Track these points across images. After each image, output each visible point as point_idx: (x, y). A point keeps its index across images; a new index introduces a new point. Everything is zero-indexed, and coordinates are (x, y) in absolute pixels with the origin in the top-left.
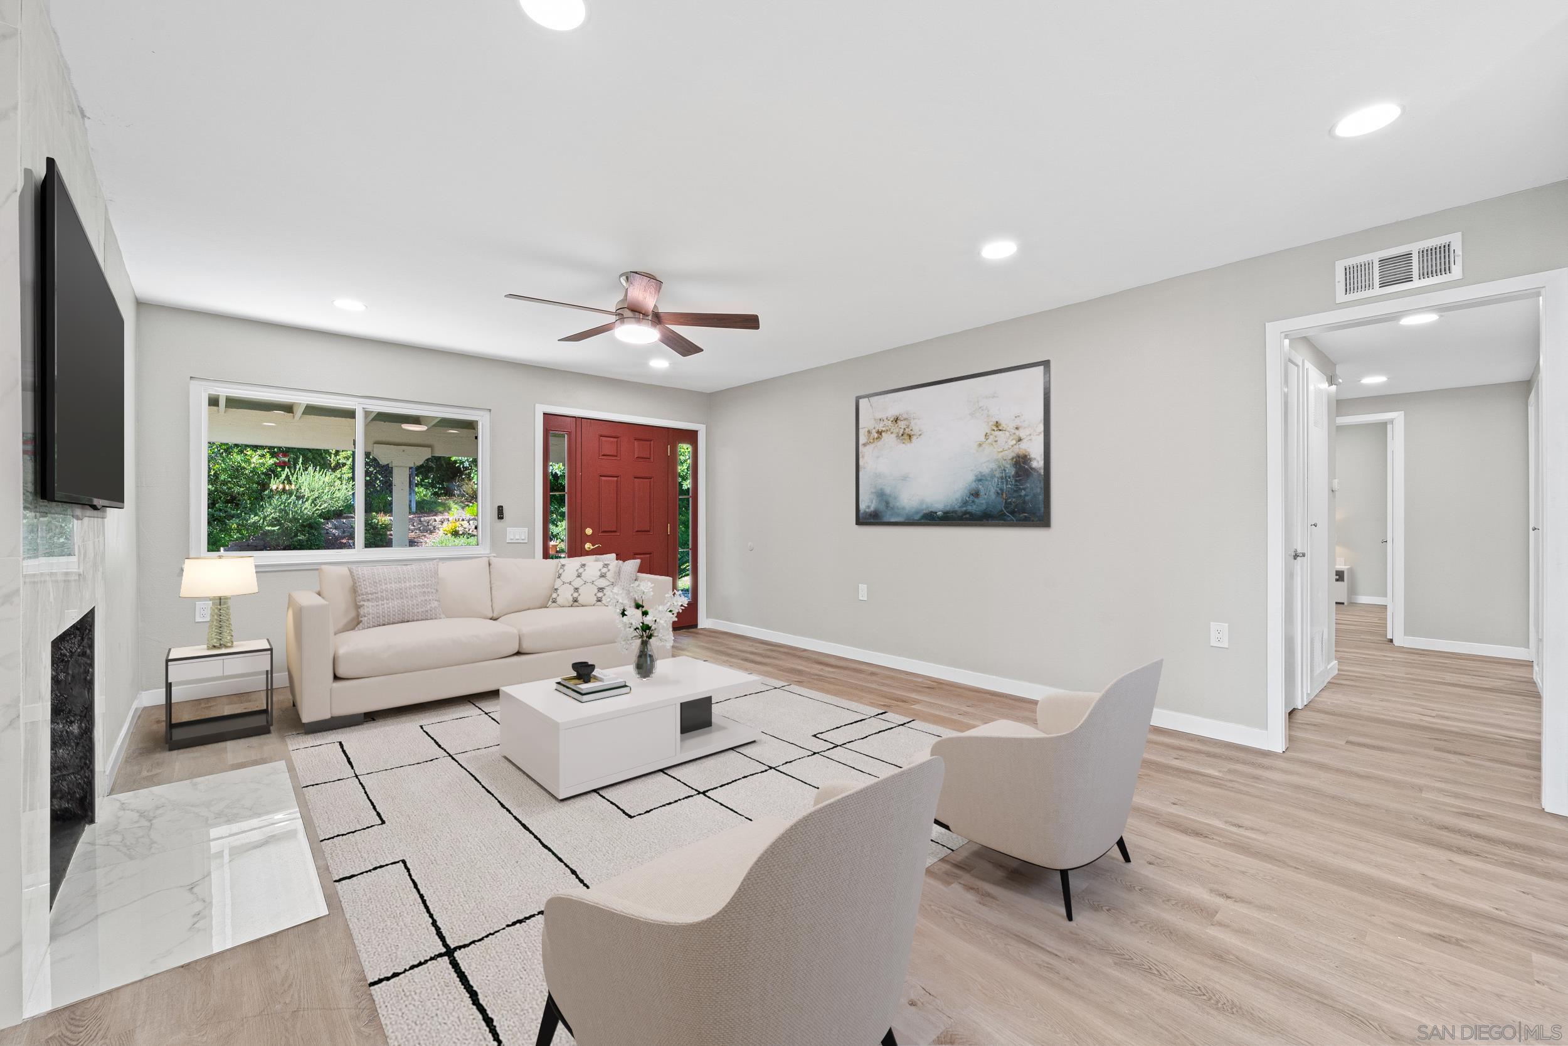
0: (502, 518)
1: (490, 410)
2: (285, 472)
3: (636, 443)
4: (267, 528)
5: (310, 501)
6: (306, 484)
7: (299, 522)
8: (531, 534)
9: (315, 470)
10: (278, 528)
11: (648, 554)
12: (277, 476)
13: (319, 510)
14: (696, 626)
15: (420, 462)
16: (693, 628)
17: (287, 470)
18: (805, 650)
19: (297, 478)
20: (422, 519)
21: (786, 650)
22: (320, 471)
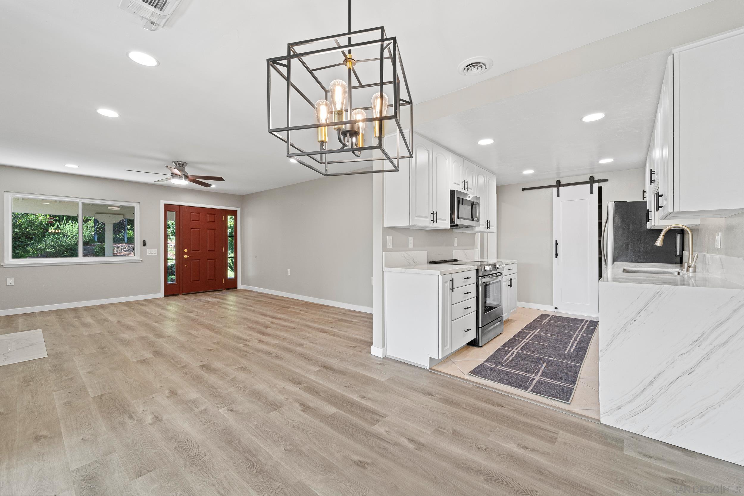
0: (145, 245)
1: (140, 203)
2: (57, 224)
3: (208, 215)
4: (47, 250)
5: (70, 237)
6: (68, 229)
7: (64, 247)
8: (159, 252)
9: (73, 223)
10: (53, 250)
11: (214, 259)
12: (53, 225)
13: (74, 241)
14: (236, 288)
15: (118, 221)
16: (235, 289)
17: (57, 223)
18: (271, 295)
19: (63, 226)
20: (130, 246)
21: (263, 295)
22: (75, 223)
